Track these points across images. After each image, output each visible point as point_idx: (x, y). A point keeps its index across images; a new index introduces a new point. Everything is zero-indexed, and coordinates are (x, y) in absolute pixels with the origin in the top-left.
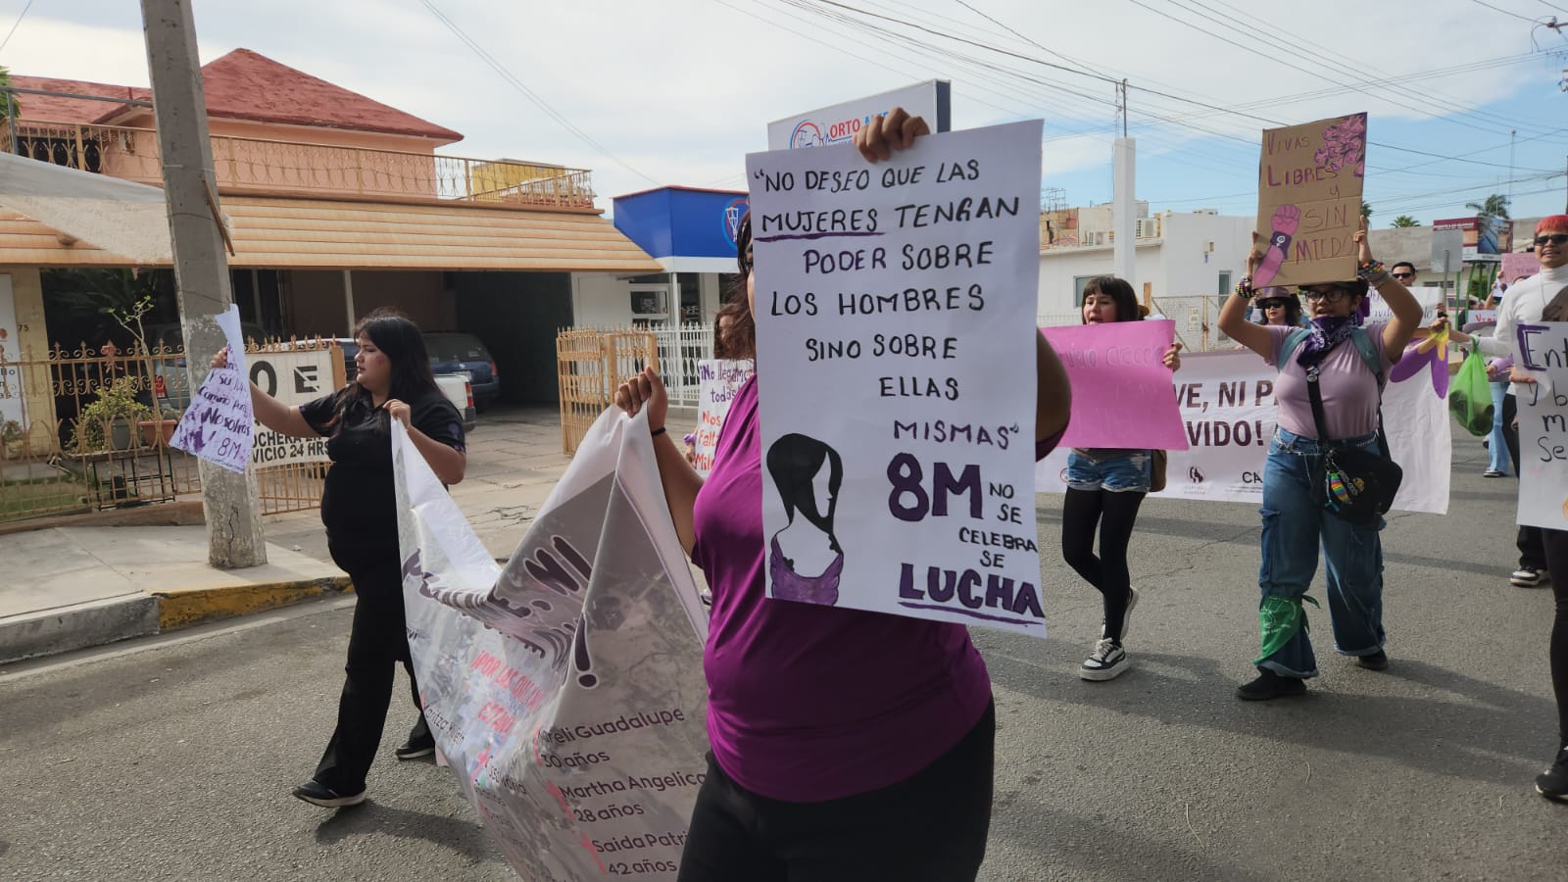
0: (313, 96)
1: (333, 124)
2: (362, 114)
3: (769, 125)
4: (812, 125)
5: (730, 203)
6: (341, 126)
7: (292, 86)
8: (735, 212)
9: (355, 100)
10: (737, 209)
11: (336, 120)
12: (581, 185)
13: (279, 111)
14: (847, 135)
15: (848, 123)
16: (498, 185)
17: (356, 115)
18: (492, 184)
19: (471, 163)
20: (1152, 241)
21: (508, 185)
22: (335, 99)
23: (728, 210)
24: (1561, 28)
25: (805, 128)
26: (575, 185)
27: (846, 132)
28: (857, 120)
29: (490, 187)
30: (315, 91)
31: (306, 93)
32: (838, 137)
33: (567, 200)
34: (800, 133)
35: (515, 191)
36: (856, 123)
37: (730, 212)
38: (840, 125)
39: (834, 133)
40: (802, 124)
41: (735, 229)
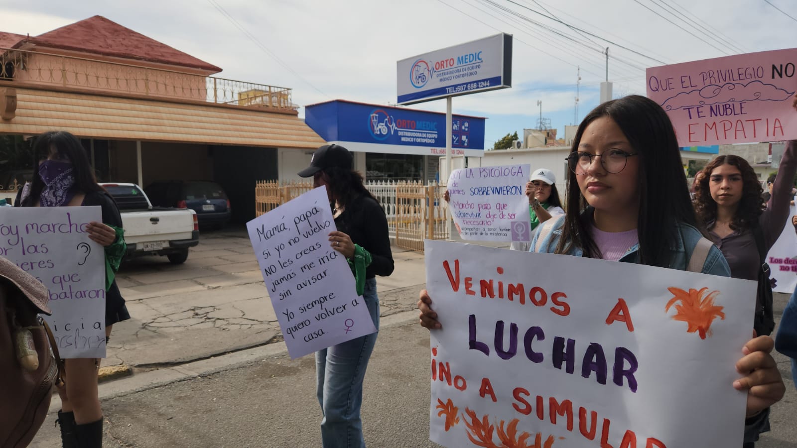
0: (136, 43)
1: (145, 59)
3: (398, 63)
4: (424, 62)
5: (374, 111)
6: (150, 60)
7: (124, 36)
8: (376, 117)
9: (161, 47)
10: (377, 115)
11: (147, 56)
13: (113, 50)
14: (445, 68)
15: (447, 61)
17: (160, 55)
18: (230, 93)
19: (218, 80)
22: (149, 46)
23: (371, 115)
25: (419, 64)
27: (445, 66)
28: (453, 59)
30: (137, 40)
31: (132, 41)
32: (440, 69)
34: (416, 67)
36: (452, 61)
37: (373, 117)
38: (441, 62)
39: (437, 67)
40: (418, 61)
41: (375, 127)
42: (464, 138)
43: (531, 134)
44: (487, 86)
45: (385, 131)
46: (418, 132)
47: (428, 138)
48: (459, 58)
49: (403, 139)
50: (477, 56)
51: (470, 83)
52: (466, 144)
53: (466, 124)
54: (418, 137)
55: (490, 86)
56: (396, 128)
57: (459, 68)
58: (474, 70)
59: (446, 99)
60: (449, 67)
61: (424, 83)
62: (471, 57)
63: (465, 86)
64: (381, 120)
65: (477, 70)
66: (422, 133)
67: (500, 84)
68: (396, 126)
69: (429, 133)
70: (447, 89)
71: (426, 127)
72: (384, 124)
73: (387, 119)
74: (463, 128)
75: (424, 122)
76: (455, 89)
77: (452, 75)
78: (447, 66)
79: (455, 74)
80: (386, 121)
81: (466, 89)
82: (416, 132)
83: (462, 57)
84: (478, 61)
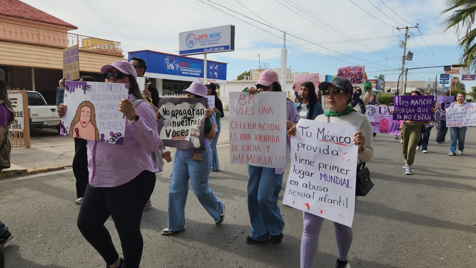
0: (24, 9)
1: (31, 20)
2: (42, 17)
3: (180, 34)
4: (193, 35)
5: (167, 57)
6: (33, 20)
7: (16, 5)
9: (39, 12)
10: (169, 59)
11: (32, 18)
12: (117, 47)
13: (11, 13)
14: (203, 39)
15: (204, 35)
16: (89, 44)
17: (40, 17)
18: (87, 44)
19: (79, 36)
20: (292, 80)
21: (92, 44)
22: (32, 11)
23: (166, 59)
24: (400, 30)
25: (190, 36)
26: (115, 47)
28: (207, 35)
29: (86, 45)
30: (25, 8)
31: (22, 8)
32: (201, 39)
33: (112, 52)
35: (95, 47)
38: (201, 36)
39: (199, 38)
40: (190, 34)
41: (168, 66)
42: (216, 73)
43: (254, 72)
44: (223, 50)
45: (173, 68)
46: (191, 69)
47: (197, 73)
48: (210, 34)
49: (183, 73)
50: (218, 34)
51: (215, 47)
52: (217, 77)
53: (217, 66)
54: (191, 72)
55: (224, 50)
56: (179, 67)
57: (210, 40)
58: (217, 41)
59: (204, 54)
60: (205, 38)
61: (193, 45)
62: (216, 34)
63: (213, 48)
64: (171, 62)
65: (219, 41)
66: (193, 70)
67: (229, 49)
68: (179, 66)
69: (197, 70)
70: (204, 49)
71: (195, 67)
72: (172, 64)
73: (174, 62)
74: (215, 68)
75: (194, 64)
76: (208, 50)
77: (206, 43)
78: (204, 38)
79: (208, 42)
80: (174, 63)
81: (213, 50)
82: (190, 69)
83: (211, 34)
84: (219, 37)
